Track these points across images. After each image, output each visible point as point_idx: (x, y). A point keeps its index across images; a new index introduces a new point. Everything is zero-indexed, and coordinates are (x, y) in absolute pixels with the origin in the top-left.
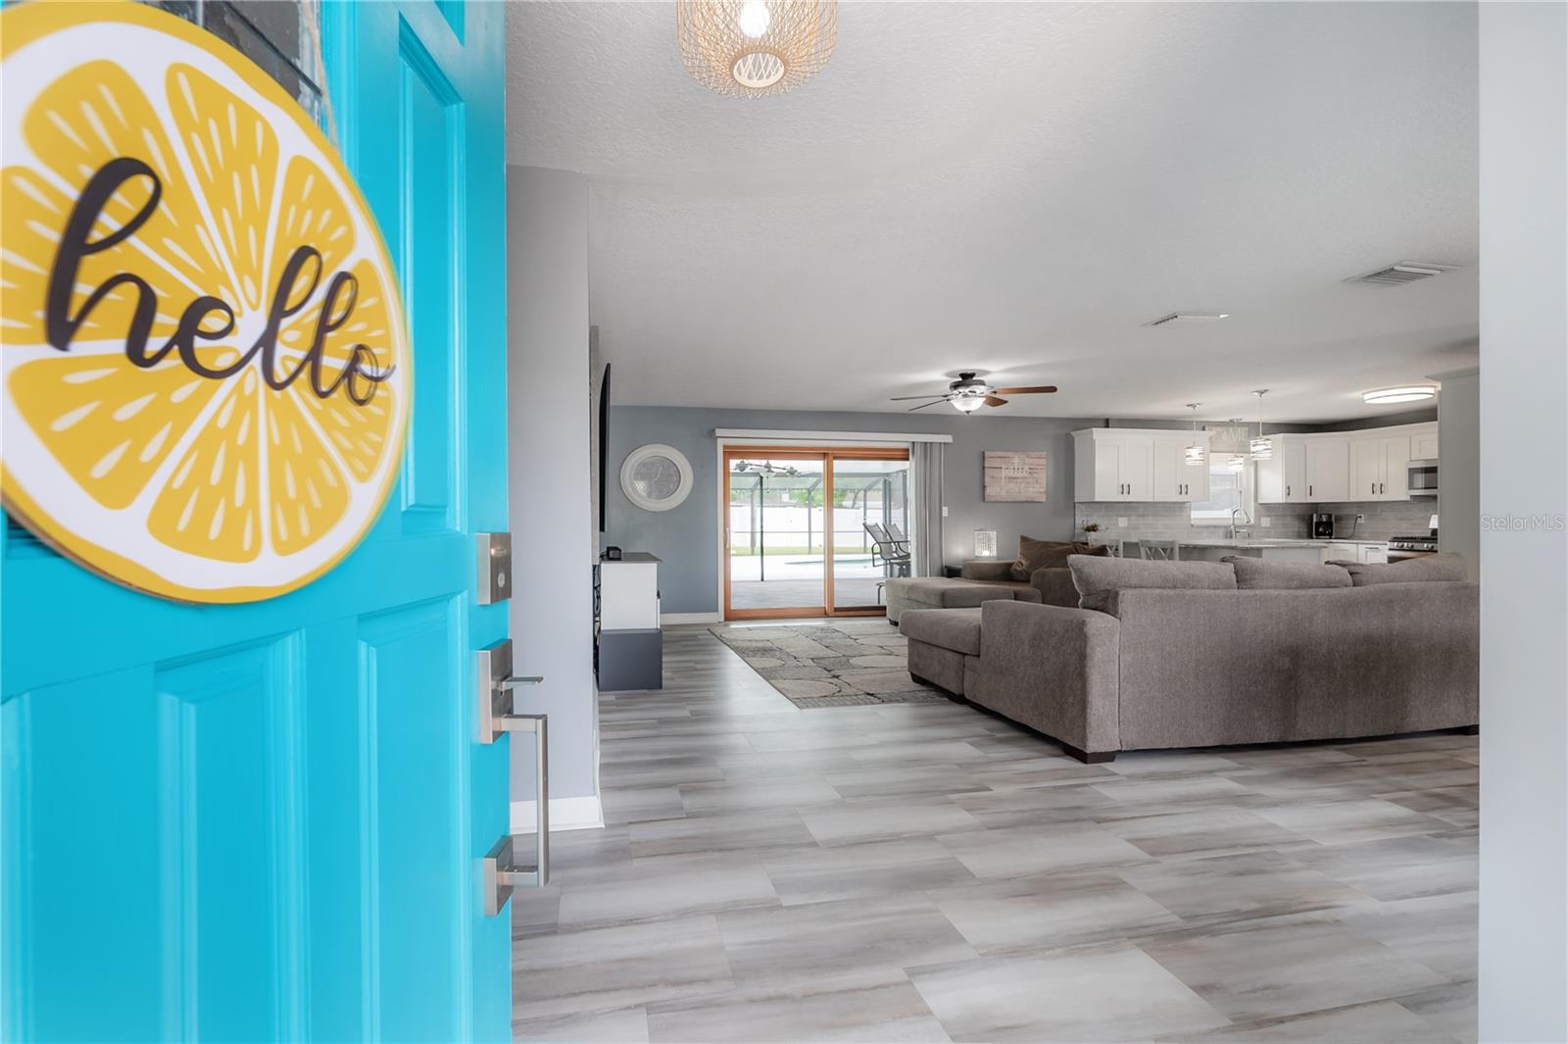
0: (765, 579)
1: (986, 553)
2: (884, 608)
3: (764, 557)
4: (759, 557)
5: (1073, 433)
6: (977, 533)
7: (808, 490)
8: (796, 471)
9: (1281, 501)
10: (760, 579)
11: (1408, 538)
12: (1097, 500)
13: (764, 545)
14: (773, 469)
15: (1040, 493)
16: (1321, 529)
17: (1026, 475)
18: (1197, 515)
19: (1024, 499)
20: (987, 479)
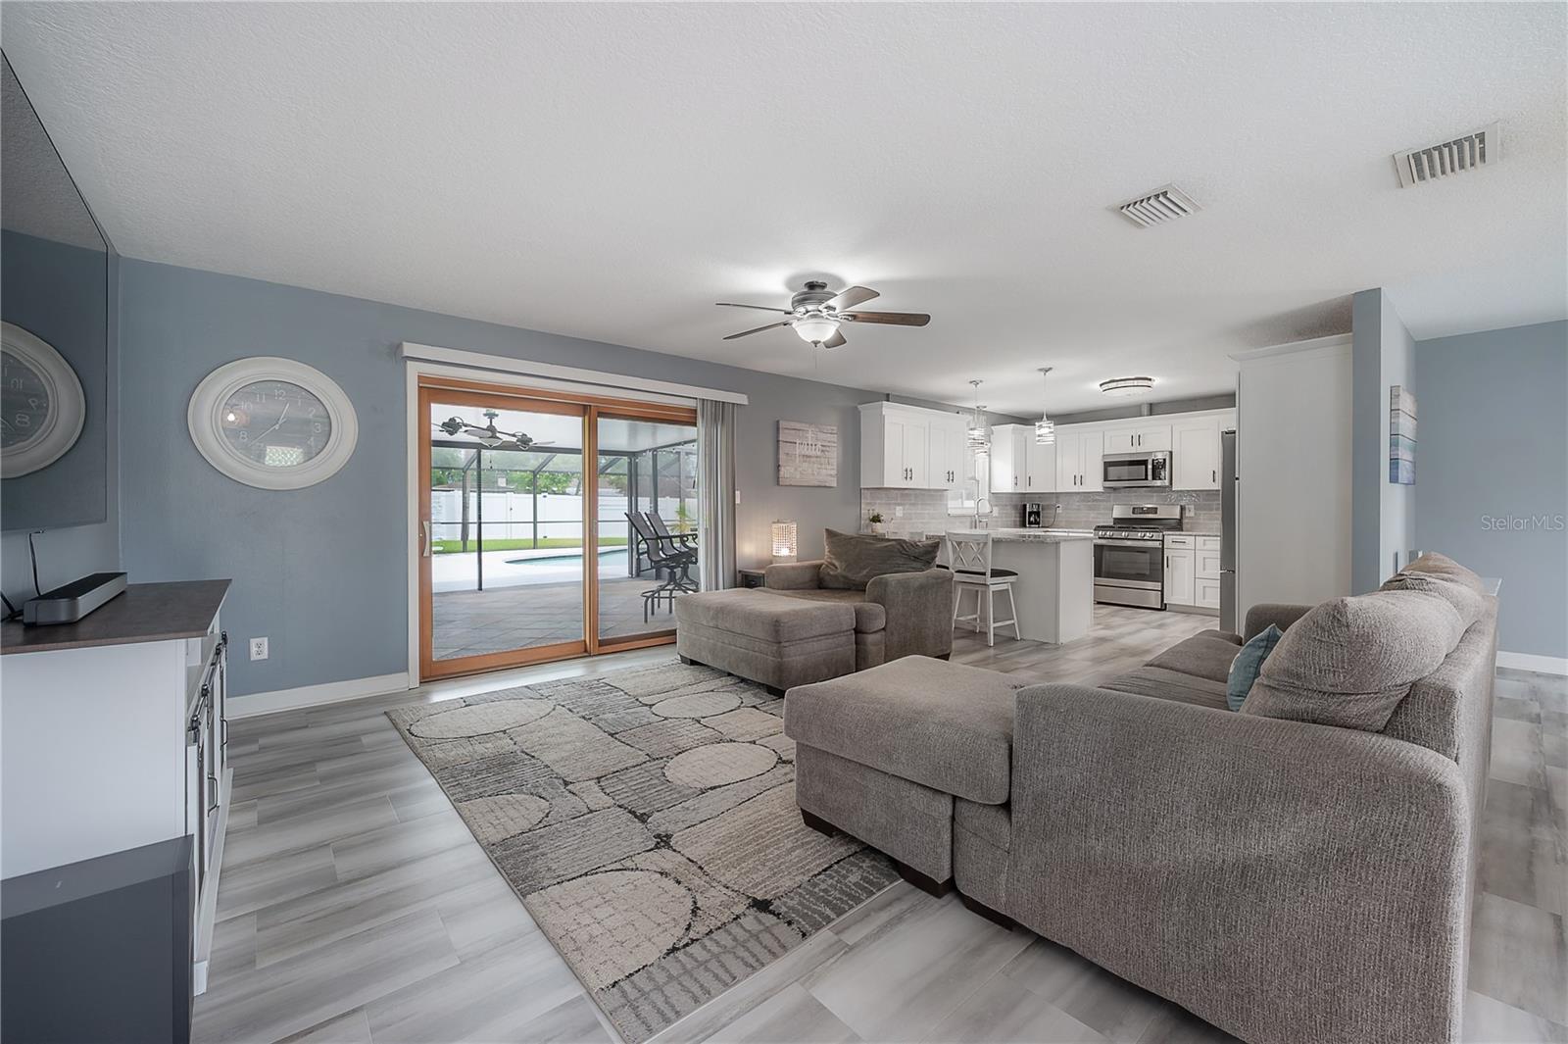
0: (483, 587)
1: (785, 552)
2: (673, 633)
3: (483, 554)
4: (476, 554)
5: (859, 407)
6: (774, 526)
7: (533, 472)
8: (531, 440)
9: (1010, 491)
10: (476, 587)
11: (1103, 527)
12: (885, 486)
13: (483, 538)
14: (498, 435)
15: (831, 475)
16: (1032, 519)
17: (819, 453)
18: (954, 506)
19: (817, 484)
20: (782, 456)
